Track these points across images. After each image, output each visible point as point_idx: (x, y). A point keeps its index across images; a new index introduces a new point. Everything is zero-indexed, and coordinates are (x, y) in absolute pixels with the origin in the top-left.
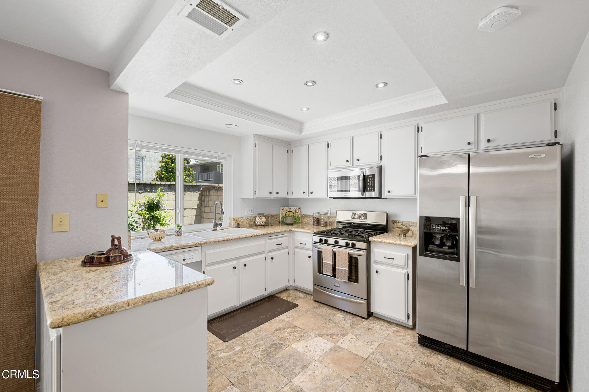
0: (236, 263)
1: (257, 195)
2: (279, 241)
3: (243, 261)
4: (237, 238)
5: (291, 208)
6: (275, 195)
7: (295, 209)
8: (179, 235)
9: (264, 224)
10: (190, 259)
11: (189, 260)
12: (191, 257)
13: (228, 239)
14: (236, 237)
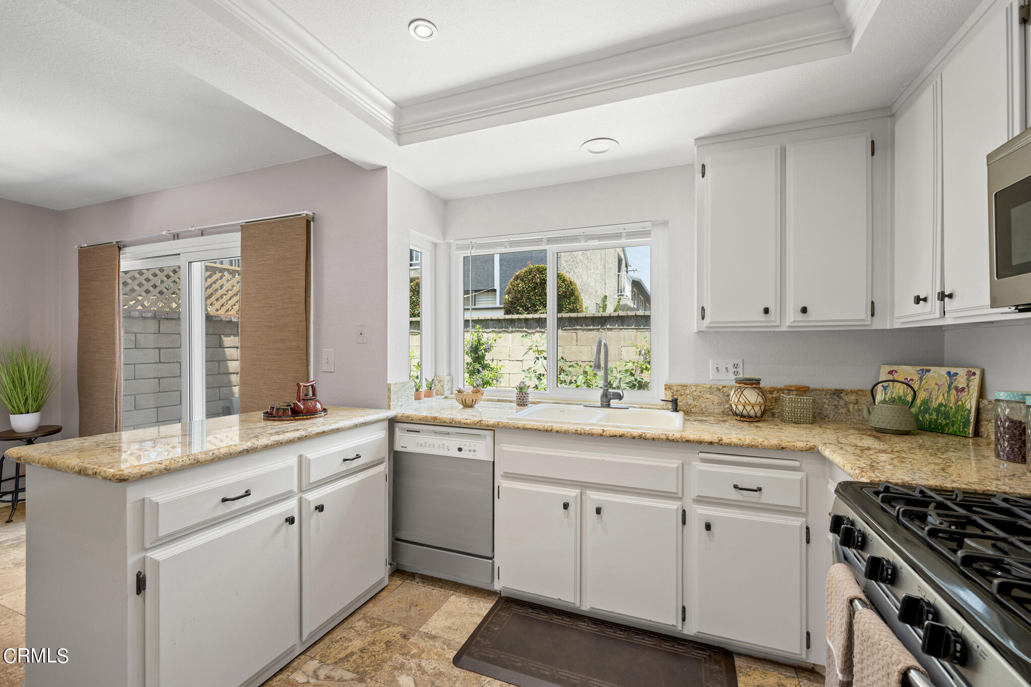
0: (574, 494)
1: (709, 321)
2: (749, 475)
3: (595, 497)
4: (574, 431)
5: (929, 371)
6: (792, 320)
7: (949, 373)
8: (521, 405)
9: (759, 414)
10: (470, 451)
11: (468, 453)
12: (472, 449)
13: (549, 429)
14: (572, 428)
